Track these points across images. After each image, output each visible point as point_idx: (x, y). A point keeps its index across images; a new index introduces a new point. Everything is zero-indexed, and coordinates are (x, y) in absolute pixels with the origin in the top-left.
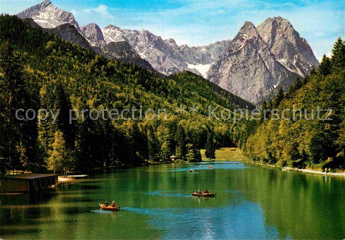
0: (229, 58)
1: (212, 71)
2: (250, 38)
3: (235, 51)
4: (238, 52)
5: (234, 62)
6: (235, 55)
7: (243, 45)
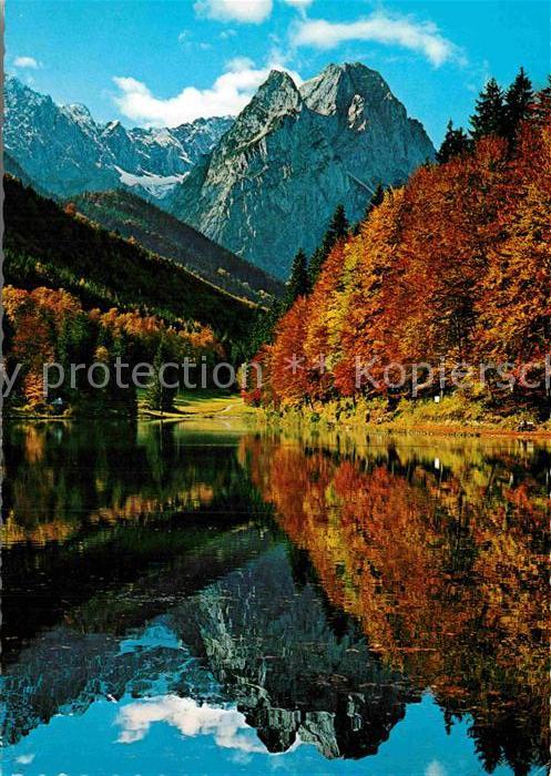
0: (228, 162)
1: (182, 192)
2: (284, 112)
3: (244, 144)
4: (250, 147)
5: (240, 172)
6: (243, 155)
7: (264, 130)
